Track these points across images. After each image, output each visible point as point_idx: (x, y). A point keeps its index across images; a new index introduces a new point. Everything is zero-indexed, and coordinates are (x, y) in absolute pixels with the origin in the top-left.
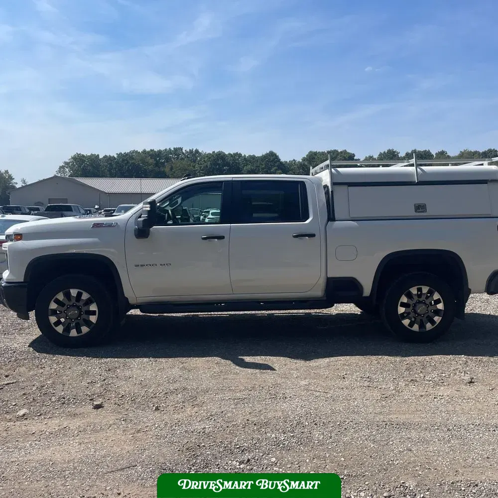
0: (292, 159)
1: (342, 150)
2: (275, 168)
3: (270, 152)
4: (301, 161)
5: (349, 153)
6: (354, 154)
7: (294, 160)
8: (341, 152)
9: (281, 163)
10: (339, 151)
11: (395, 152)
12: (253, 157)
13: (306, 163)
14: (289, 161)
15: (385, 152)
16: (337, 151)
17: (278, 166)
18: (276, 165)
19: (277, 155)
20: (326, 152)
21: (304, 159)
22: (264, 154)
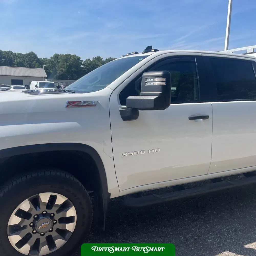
0: (45, 58)
1: (73, 55)
2: (35, 62)
3: (31, 52)
4: (50, 59)
5: (77, 57)
6: (80, 57)
7: (46, 58)
8: (73, 56)
9: (38, 59)
10: (72, 55)
11: (100, 58)
12: (20, 54)
13: (53, 60)
14: (43, 58)
15: (95, 58)
16: (71, 55)
17: (36, 61)
18: (35, 60)
19: (36, 54)
20: (64, 55)
21: (52, 58)
22: (27, 53)
